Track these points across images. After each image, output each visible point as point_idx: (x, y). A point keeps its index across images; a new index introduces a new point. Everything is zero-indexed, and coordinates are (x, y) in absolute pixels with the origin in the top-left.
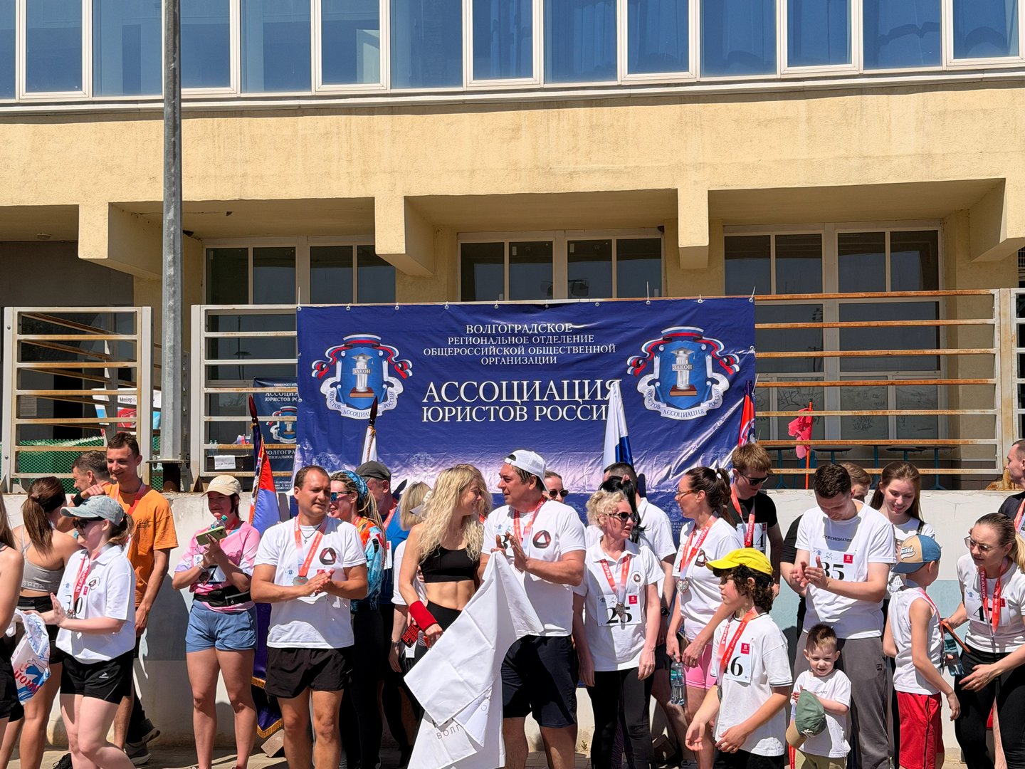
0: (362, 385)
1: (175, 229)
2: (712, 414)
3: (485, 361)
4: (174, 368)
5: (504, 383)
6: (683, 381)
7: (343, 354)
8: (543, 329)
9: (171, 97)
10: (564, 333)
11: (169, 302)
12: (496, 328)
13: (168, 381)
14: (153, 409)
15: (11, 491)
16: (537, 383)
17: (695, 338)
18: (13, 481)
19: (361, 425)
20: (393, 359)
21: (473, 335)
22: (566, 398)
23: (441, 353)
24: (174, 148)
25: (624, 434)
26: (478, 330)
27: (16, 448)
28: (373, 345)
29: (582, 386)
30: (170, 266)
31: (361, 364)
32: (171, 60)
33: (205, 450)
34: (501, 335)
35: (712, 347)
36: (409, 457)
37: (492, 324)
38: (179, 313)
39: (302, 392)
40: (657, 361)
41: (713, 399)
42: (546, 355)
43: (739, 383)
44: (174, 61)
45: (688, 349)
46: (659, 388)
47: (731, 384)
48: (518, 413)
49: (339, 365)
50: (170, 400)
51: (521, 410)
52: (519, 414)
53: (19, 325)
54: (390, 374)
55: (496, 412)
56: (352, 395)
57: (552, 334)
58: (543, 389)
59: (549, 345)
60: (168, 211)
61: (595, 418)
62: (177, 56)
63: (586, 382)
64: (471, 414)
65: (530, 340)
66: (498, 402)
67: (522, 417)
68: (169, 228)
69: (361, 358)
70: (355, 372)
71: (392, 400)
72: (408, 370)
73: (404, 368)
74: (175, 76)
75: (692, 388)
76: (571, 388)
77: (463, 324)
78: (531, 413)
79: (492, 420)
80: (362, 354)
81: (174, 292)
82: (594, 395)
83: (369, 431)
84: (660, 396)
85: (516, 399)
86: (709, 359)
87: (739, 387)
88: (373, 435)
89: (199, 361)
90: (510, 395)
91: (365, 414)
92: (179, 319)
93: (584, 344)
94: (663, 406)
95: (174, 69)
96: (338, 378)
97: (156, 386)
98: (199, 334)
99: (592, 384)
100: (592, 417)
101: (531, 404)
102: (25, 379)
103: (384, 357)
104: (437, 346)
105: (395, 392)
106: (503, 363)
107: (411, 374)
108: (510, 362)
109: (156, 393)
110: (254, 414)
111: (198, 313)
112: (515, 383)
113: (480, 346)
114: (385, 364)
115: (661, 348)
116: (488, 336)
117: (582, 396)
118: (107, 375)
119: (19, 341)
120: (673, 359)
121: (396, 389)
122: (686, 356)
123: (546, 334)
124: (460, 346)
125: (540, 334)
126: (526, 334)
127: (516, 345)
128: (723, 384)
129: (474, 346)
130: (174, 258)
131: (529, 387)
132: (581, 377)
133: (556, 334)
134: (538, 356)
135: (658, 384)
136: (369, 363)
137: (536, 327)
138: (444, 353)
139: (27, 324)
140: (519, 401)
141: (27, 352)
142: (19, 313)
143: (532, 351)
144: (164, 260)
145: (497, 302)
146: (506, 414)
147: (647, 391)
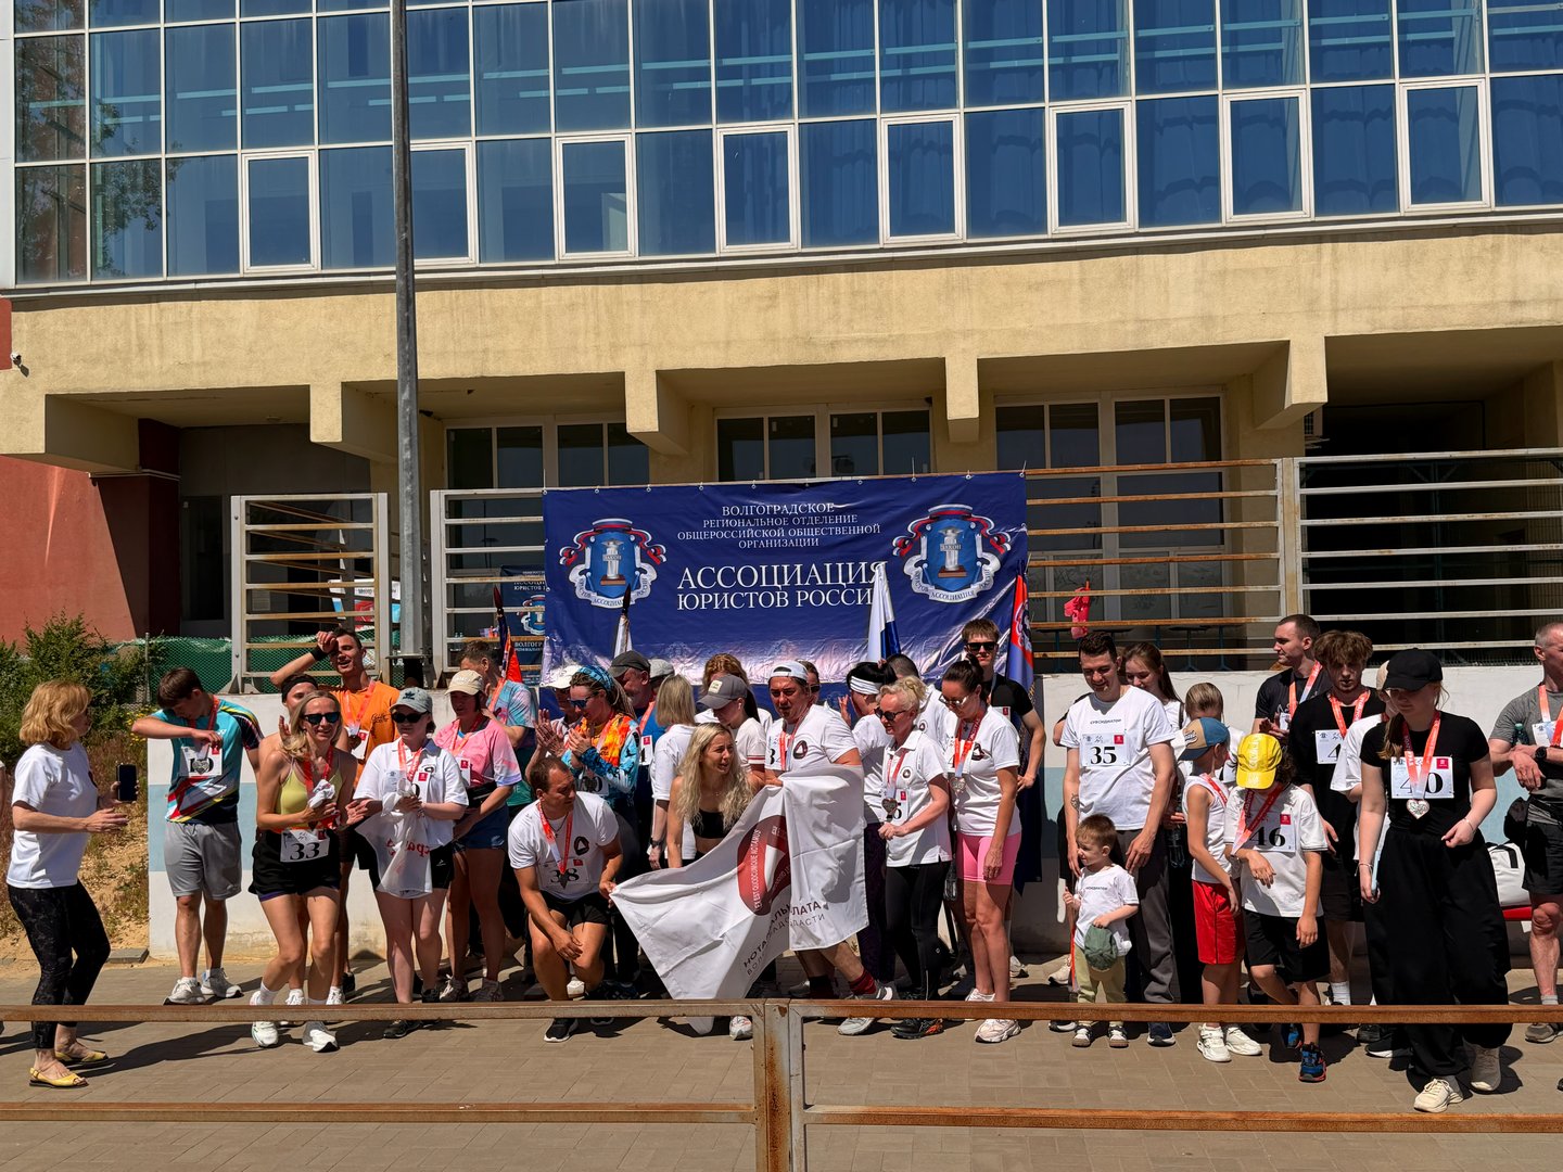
0: (612, 573)
1: (411, 411)
2: (983, 596)
3: (743, 545)
4: (413, 557)
5: (764, 567)
6: (952, 562)
7: (592, 540)
8: (804, 509)
9: (404, 269)
10: (826, 513)
11: (406, 488)
12: (754, 509)
13: (407, 573)
14: (392, 601)
15: (243, 691)
16: (798, 566)
17: (964, 516)
18: (245, 680)
19: (612, 615)
20: (645, 543)
21: (730, 517)
22: (829, 583)
23: (696, 537)
24: (408, 323)
25: (891, 619)
26: (735, 511)
27: (248, 645)
28: (625, 530)
29: (845, 569)
30: (406, 449)
31: (612, 550)
32: (402, 229)
33: (449, 644)
34: (759, 517)
35: (981, 526)
36: (664, 648)
37: (749, 505)
38: (417, 499)
39: (550, 582)
40: (924, 541)
41: (984, 580)
42: (807, 537)
43: (1012, 562)
44: (406, 231)
45: (957, 528)
46: (927, 569)
47: (1003, 563)
48: (779, 598)
49: (588, 551)
50: (409, 591)
51: (782, 595)
52: (779, 600)
53: (247, 514)
54: (643, 560)
55: (756, 598)
56: (602, 583)
57: (813, 514)
58: (805, 573)
59: (810, 526)
60: (403, 391)
61: (859, 603)
62: (408, 225)
63: (850, 564)
64: (729, 601)
65: (790, 521)
66: (758, 588)
67: (783, 602)
68: (405, 409)
69: (611, 543)
70: (605, 558)
71: (645, 587)
72: (662, 556)
73: (658, 553)
74: (407, 246)
75: (961, 569)
76: (834, 571)
77: (719, 506)
78: (793, 599)
79: (751, 606)
80: (612, 540)
81: (412, 477)
82: (858, 578)
83: (622, 620)
84: (928, 578)
85: (776, 584)
86: (978, 538)
87: (1011, 567)
88: (625, 624)
89: (440, 550)
90: (770, 579)
91: (618, 603)
92: (418, 506)
93: (847, 524)
94: (931, 588)
95: (406, 239)
96: (587, 565)
97: (394, 576)
98: (439, 522)
99: (855, 568)
100: (857, 601)
101: (792, 589)
102: (255, 572)
103: (637, 542)
104: (691, 530)
105: (648, 578)
106: (762, 546)
107: (665, 560)
108: (769, 545)
109: (396, 586)
110: (499, 606)
111: (438, 499)
112: (775, 567)
113: (737, 528)
114: (637, 550)
115: (928, 528)
116: (746, 518)
117: (846, 579)
118: (342, 566)
119: (247, 532)
120: (941, 538)
121: (649, 576)
122: (954, 535)
123: (807, 514)
124: (715, 529)
125: (800, 515)
126: (785, 515)
127: (776, 528)
128: (994, 564)
129: (731, 529)
130: (411, 441)
131: (791, 570)
132: (844, 560)
133: (817, 514)
134: (799, 538)
135: (925, 565)
136: (619, 549)
137: (797, 508)
138: (699, 537)
139: (255, 514)
140: (780, 586)
141: (256, 543)
142: (247, 502)
143: (792, 532)
144: (400, 443)
145: (754, 482)
146: (766, 599)
147: (914, 573)
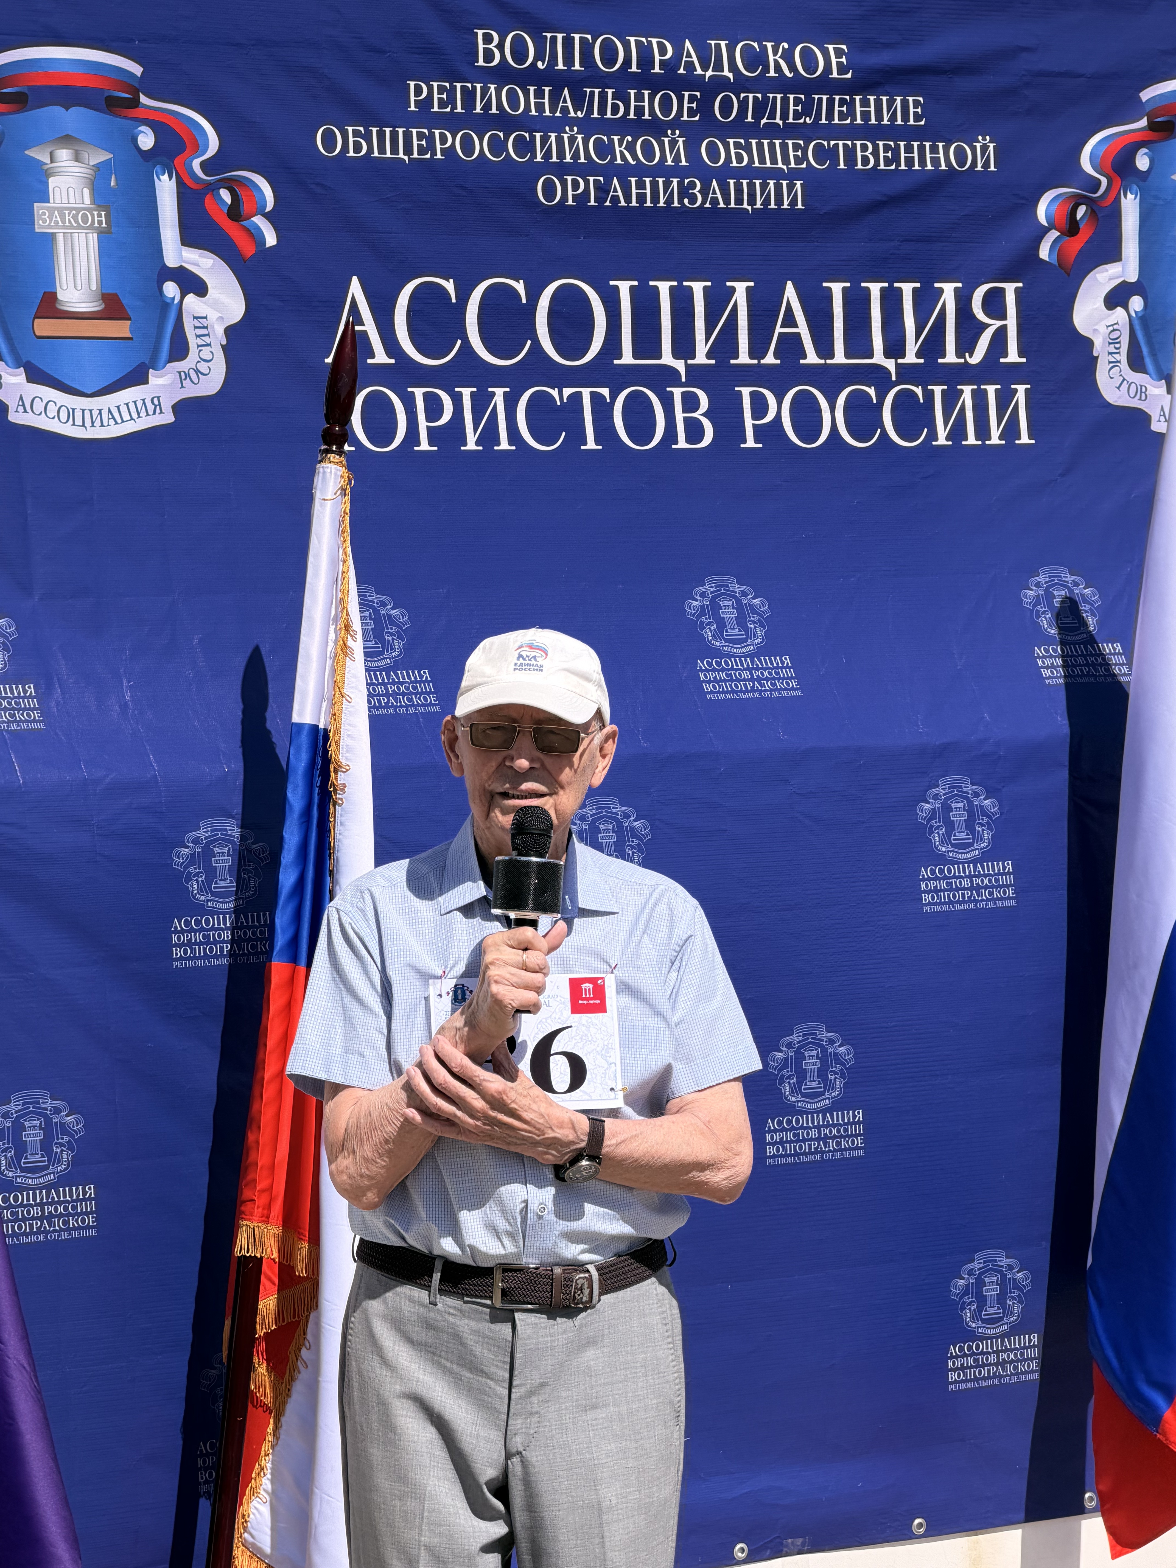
3: (548, 190)
5: (624, 287)
8: (751, 61)
10: (824, 84)
12: (585, 50)
16: (741, 291)
20: (196, 164)
21: (502, 75)
22: (840, 358)
23: (382, 150)
26: (519, 53)
28: (113, 102)
29: (892, 305)
31: (67, 184)
34: (602, 81)
37: (568, 31)
40: (1130, 209)
42: (764, 174)
46: (1139, 317)
48: (680, 416)
52: (681, 421)
54: (189, 238)
55: (602, 411)
56: (42, 327)
57: (784, 85)
58: (762, 317)
59: (772, 131)
61: (942, 439)
63: (907, 290)
64: (512, 421)
65: (704, 107)
66: (607, 370)
67: (696, 431)
69: (65, 155)
70: (44, 219)
71: (206, 353)
72: (258, 220)
73: (245, 208)
76: (856, 310)
77: (464, 24)
78: (727, 418)
79: (591, 444)
80: (66, 140)
82: (934, 343)
84: (1145, 350)
85: (667, 358)
90: (646, 337)
93: (891, 132)
94: (1159, 390)
99: (925, 301)
100: (933, 435)
101: (721, 380)
103: (163, 156)
105: (213, 316)
106: (615, 199)
107: (271, 239)
108: (641, 198)
112: (664, 287)
114: (166, 190)
115: (1142, 162)
116: (557, 82)
121: (215, 305)
125: (740, 85)
126: (691, 82)
127: (657, 128)
129: (505, 122)
131: (713, 307)
132: (889, 269)
133: (795, 85)
134: (737, 175)
135: (1136, 303)
136: (96, 182)
137: (728, 55)
138: (395, 150)
140: (680, 366)
143: (715, 152)
146: (639, 418)
147: (1103, 330)
